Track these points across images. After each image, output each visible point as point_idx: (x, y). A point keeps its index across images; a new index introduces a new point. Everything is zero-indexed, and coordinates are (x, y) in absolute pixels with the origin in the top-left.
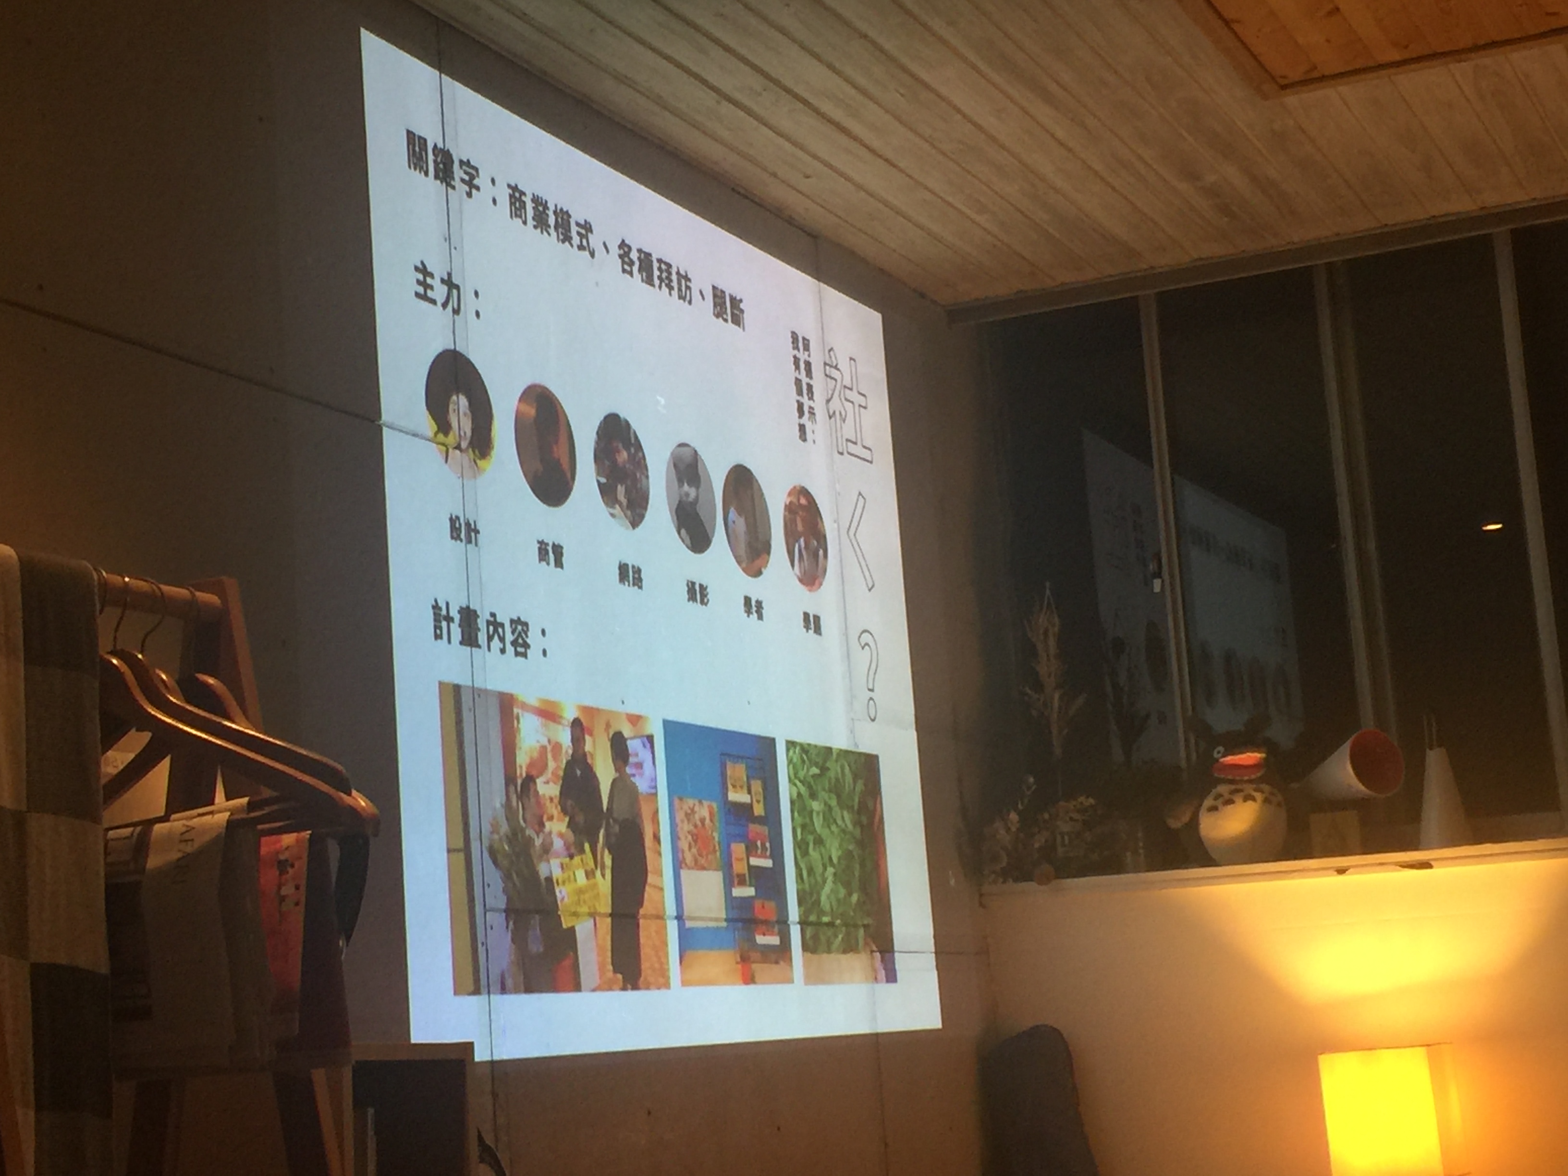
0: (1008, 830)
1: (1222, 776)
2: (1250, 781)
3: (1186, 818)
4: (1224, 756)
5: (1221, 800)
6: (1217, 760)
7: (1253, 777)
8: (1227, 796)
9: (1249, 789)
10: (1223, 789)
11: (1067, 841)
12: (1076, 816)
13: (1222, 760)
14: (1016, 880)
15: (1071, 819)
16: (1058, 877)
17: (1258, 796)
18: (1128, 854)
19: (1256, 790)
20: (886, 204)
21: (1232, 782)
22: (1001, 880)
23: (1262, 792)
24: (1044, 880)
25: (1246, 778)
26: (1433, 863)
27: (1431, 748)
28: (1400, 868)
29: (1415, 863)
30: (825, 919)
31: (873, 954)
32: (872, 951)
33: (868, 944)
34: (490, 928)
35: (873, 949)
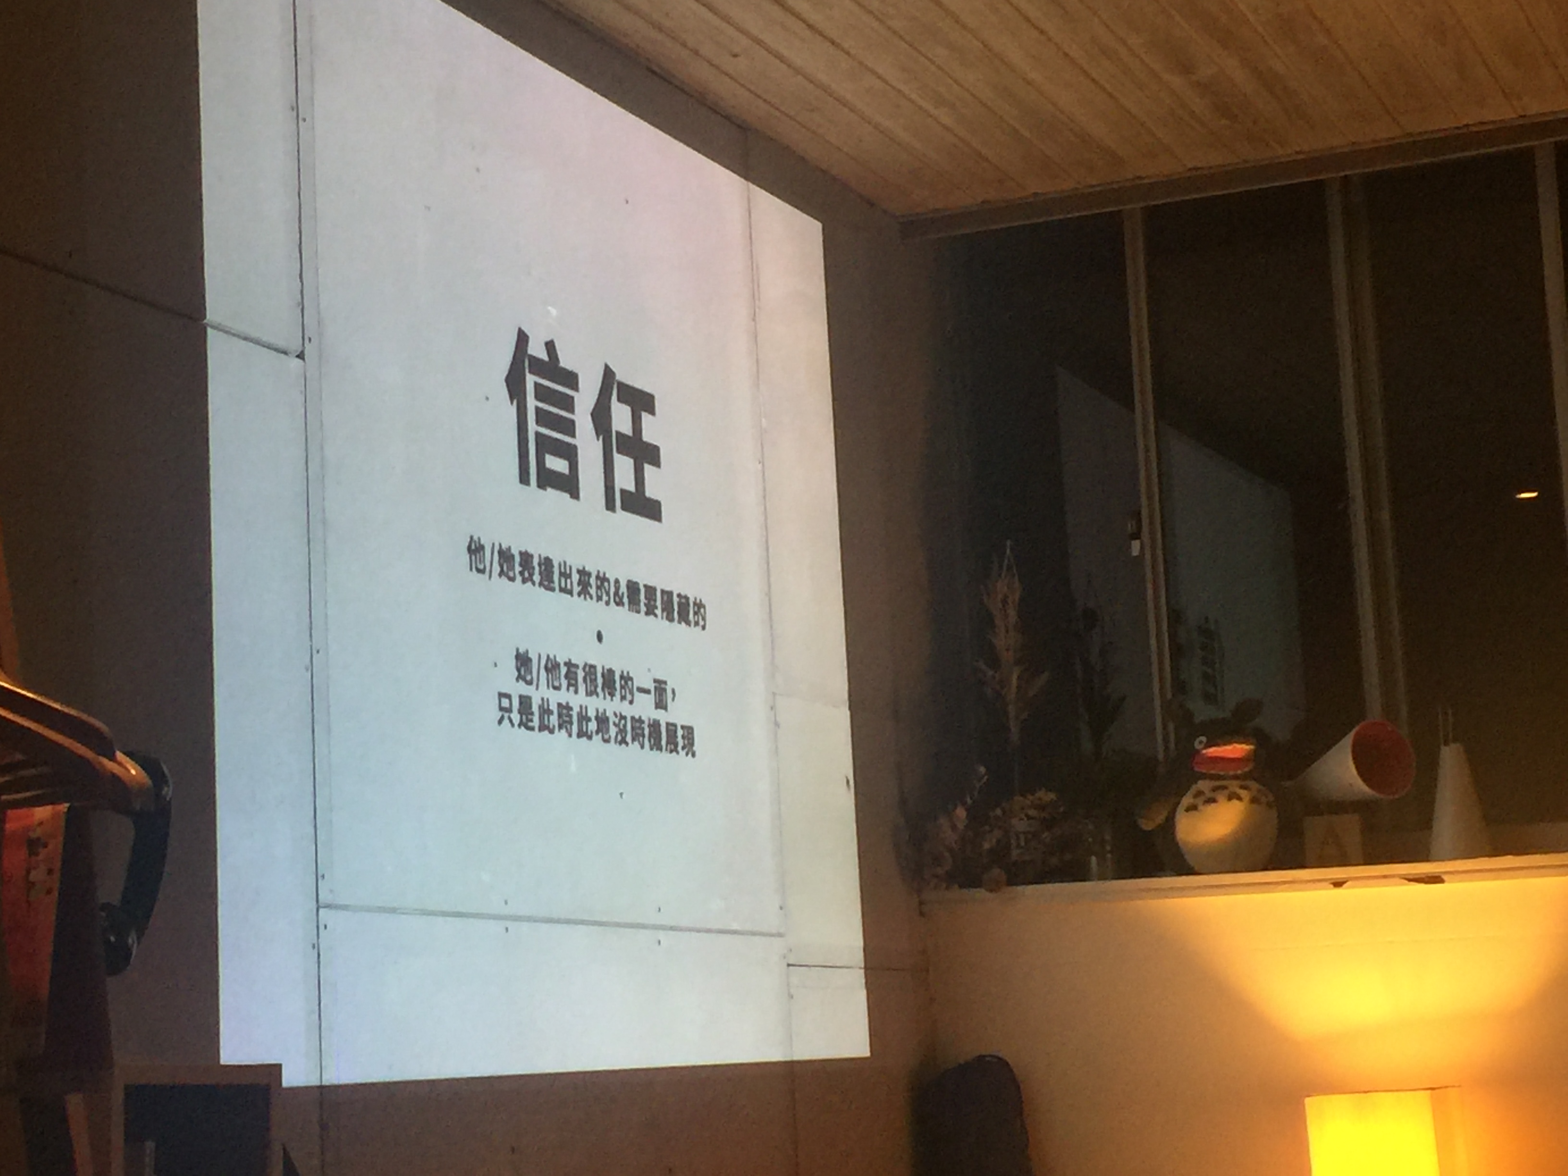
0: (954, 827)
1: (1204, 771)
2: (1236, 777)
3: (1160, 818)
4: (1209, 745)
5: (1203, 798)
6: (1198, 752)
7: (1239, 772)
8: (1209, 795)
9: (1234, 786)
10: (1203, 785)
11: (1023, 844)
12: (1032, 812)
13: (1204, 751)
14: (962, 886)
15: (1029, 817)
16: (1010, 884)
17: (1243, 793)
18: (1094, 859)
19: (1242, 787)
20: (829, 92)
21: (1216, 777)
22: (944, 885)
23: (1247, 789)
24: (995, 887)
25: (1231, 773)
26: (1445, 877)
27: (1446, 743)
28: (1406, 882)
29: (1423, 876)
30: (735, 926)
31: (791, 968)
32: (789, 965)
33: (785, 957)
34: (323, 927)
35: (791, 962)
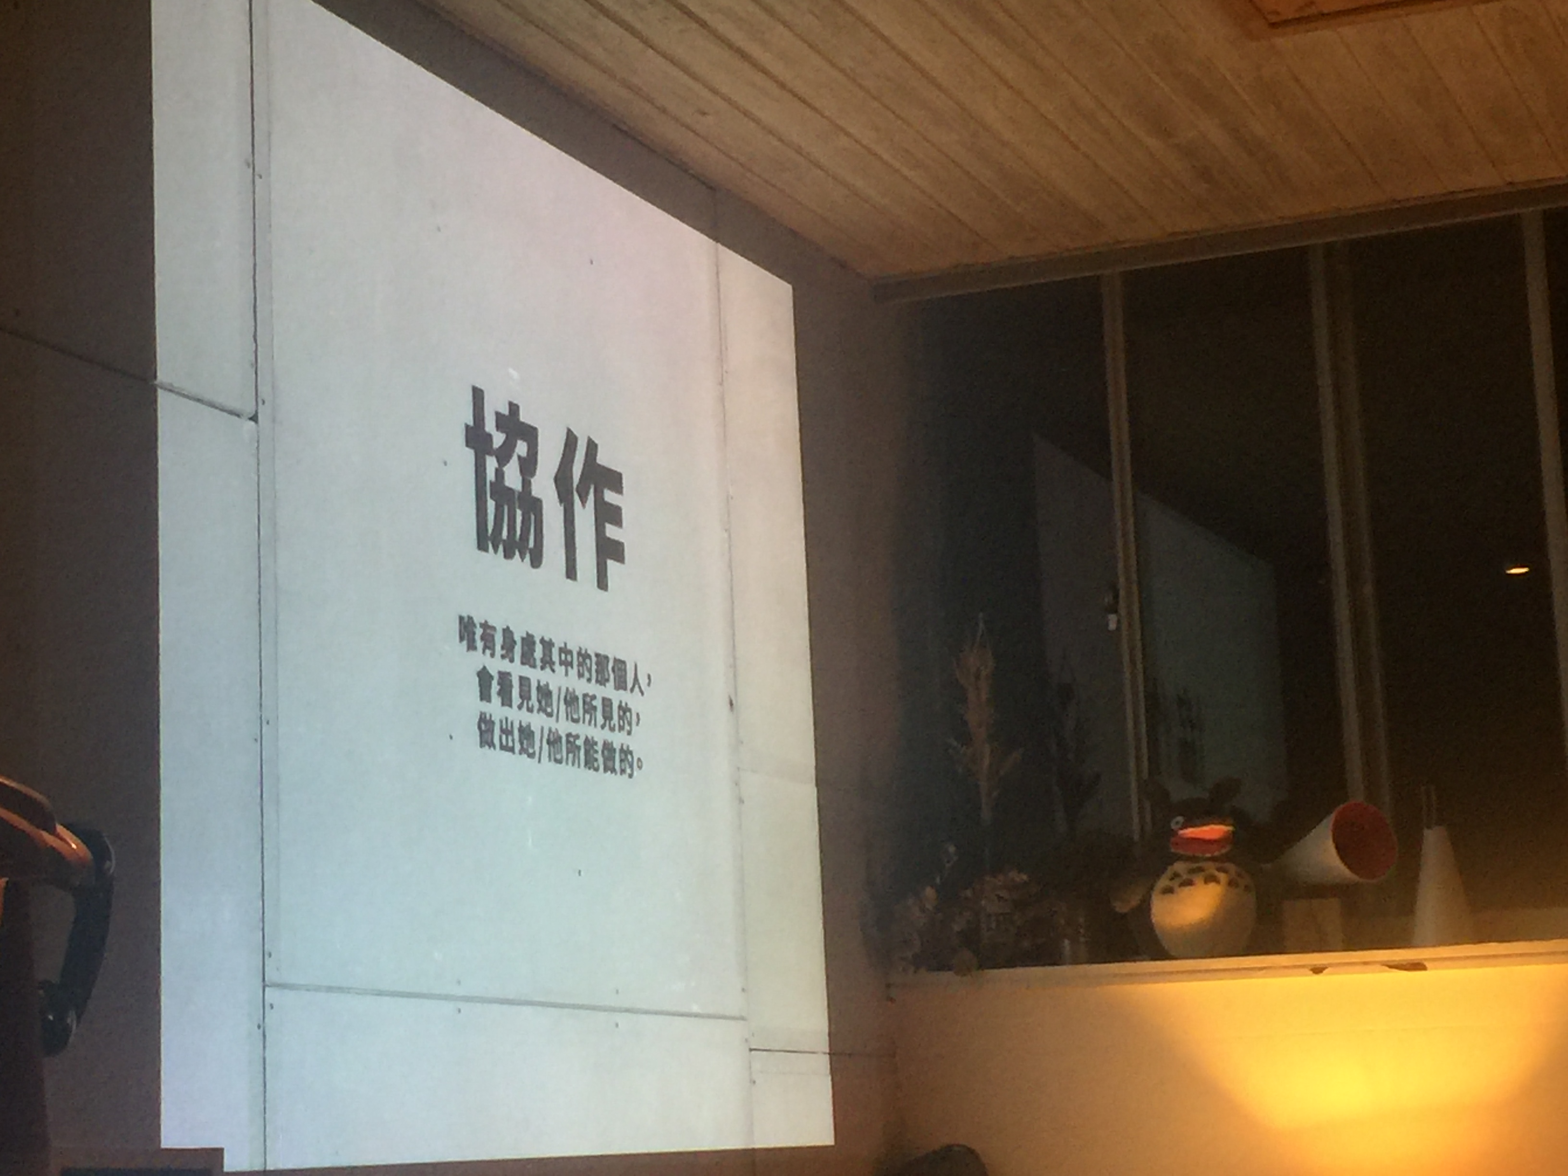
0: (923, 910)
1: (1181, 852)
2: (1213, 859)
3: (1135, 901)
4: (1184, 827)
5: (1177, 881)
6: (1174, 833)
7: (1216, 854)
8: (1185, 877)
9: (1211, 868)
10: (1179, 867)
11: (993, 925)
12: (1003, 893)
13: (1181, 832)
14: (931, 969)
15: (1000, 898)
16: (981, 966)
17: (1222, 876)
18: (1067, 942)
19: (1219, 870)
20: (799, 150)
21: (1193, 859)
22: (912, 969)
23: (1225, 871)
24: (963, 970)
25: (1208, 855)
26: (1427, 964)
27: (1429, 827)
28: (1387, 968)
29: (1404, 963)
30: (695, 1009)
31: (753, 1052)
32: (751, 1050)
33: (746, 1040)
34: (270, 1008)
35: (753, 1047)
